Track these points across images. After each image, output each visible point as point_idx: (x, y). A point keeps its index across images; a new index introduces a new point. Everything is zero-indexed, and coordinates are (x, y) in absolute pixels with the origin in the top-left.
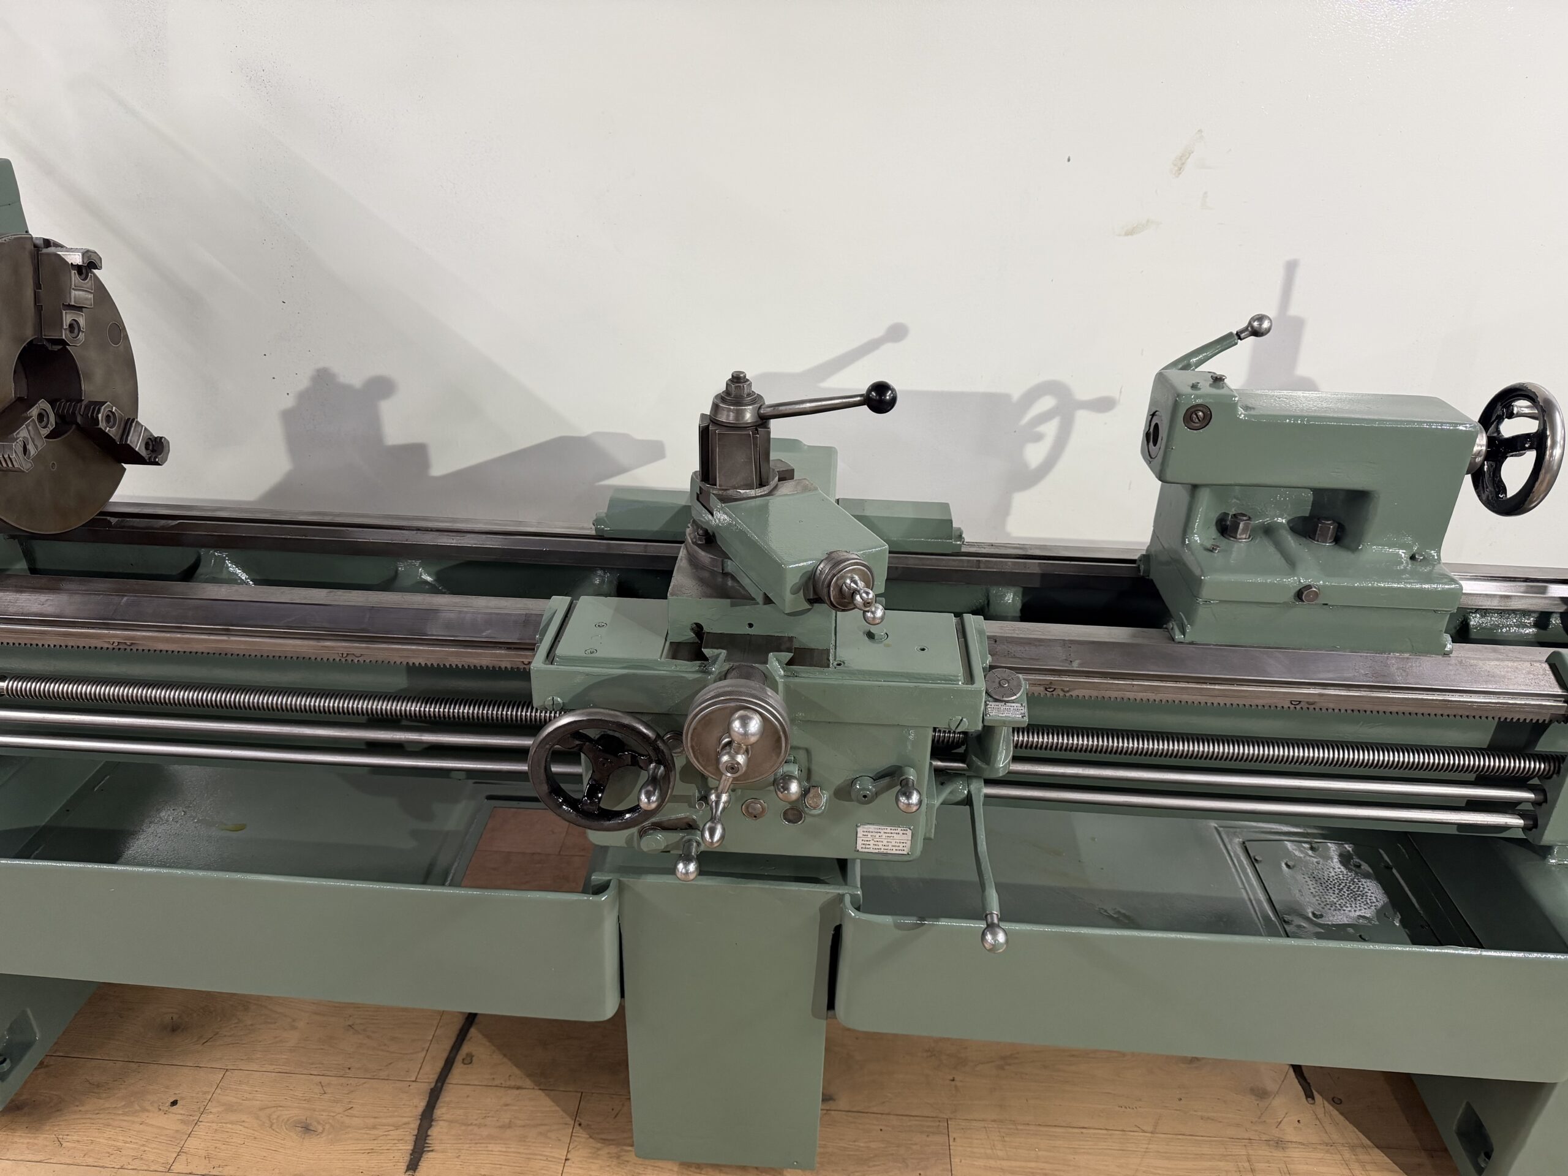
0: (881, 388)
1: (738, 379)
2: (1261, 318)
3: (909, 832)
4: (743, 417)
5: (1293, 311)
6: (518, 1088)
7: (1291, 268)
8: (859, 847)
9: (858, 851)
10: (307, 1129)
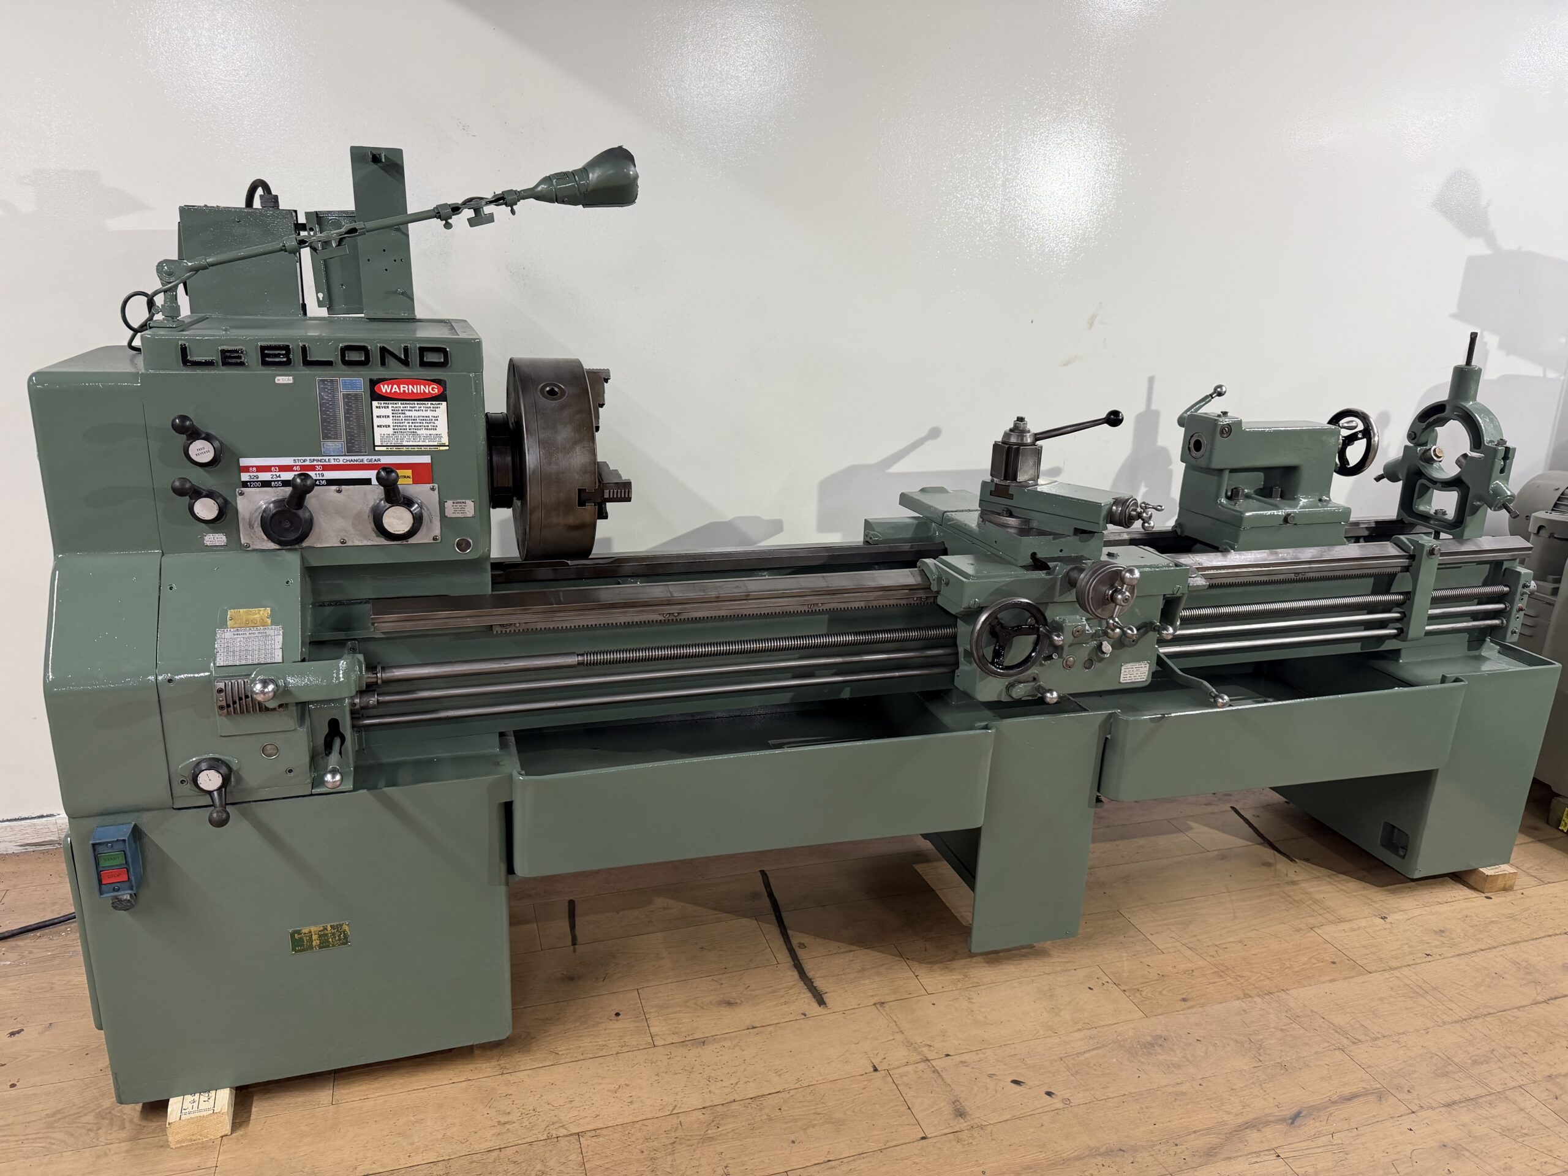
0: (1115, 413)
1: (1020, 419)
2: (1220, 387)
3: (1148, 665)
4: (1027, 440)
5: (1154, 407)
6: (851, 951)
7: (1151, 380)
8: (1121, 681)
9: (1120, 683)
10: (729, 1004)
